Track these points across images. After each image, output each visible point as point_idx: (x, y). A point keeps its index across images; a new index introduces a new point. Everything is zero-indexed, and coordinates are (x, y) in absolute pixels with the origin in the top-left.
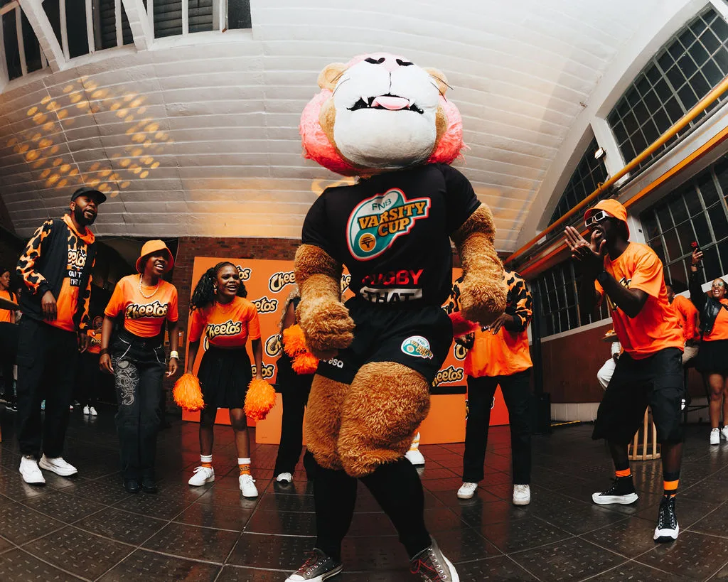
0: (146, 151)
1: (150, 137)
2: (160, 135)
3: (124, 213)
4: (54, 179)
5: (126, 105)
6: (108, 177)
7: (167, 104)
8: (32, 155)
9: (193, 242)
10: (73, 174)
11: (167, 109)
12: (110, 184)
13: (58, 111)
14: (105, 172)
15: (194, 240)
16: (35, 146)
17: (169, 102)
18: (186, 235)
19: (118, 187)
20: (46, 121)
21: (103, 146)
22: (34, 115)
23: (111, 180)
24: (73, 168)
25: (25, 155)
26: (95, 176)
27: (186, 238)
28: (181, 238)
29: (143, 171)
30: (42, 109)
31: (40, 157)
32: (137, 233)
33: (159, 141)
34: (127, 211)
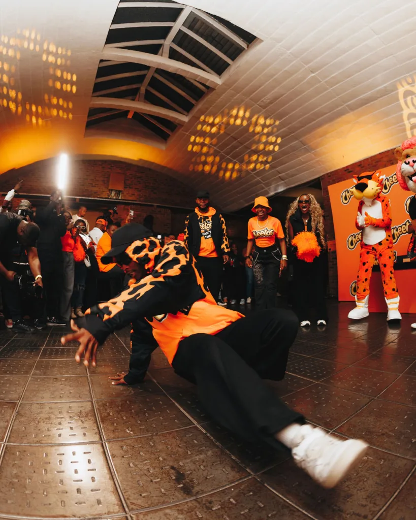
0: (268, 135)
1: (264, 126)
2: (268, 122)
3: (280, 175)
4: (228, 174)
5: (236, 117)
6: (258, 159)
7: (258, 103)
8: (207, 168)
9: (330, 176)
10: (237, 167)
11: (260, 106)
12: (261, 163)
13: (204, 140)
14: (254, 158)
15: (329, 175)
16: (205, 163)
17: (258, 102)
18: (323, 174)
19: (266, 162)
20: (202, 148)
21: (243, 144)
22: (192, 149)
23: (260, 159)
24: (235, 163)
25: (203, 170)
26: (249, 162)
27: (324, 175)
28: (321, 177)
29: (274, 146)
30: (194, 144)
31: (212, 167)
32: (294, 183)
33: (270, 125)
34: (280, 174)
